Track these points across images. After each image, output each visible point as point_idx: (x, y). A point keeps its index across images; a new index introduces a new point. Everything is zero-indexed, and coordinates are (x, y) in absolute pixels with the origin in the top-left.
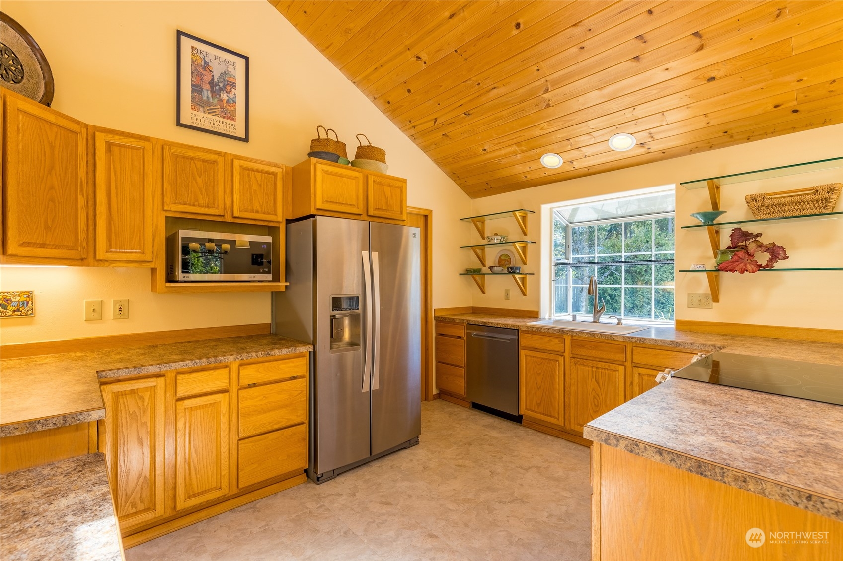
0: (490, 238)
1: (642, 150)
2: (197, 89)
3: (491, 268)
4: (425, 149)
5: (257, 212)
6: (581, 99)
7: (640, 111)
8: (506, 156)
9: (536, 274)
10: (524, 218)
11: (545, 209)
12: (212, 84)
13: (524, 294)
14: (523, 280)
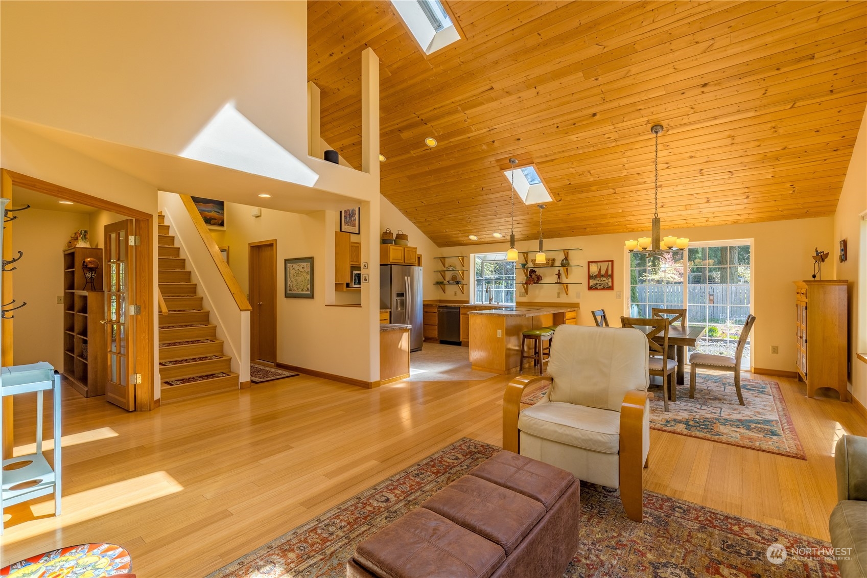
0: (449, 268)
1: (504, 238)
2: (346, 217)
3: (448, 281)
4: (419, 227)
6: (481, 222)
7: (500, 228)
8: (455, 234)
9: (468, 284)
10: (463, 260)
11: (472, 255)
12: (350, 215)
13: (463, 293)
14: (462, 287)
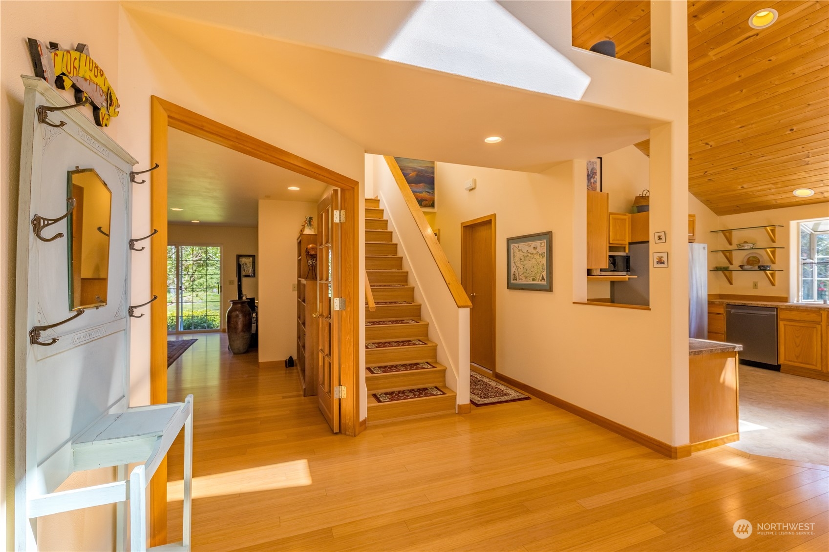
0: (742, 245)
3: (740, 266)
5: (618, 240)
8: (761, 190)
9: (785, 271)
10: (773, 231)
11: (794, 224)
13: (773, 284)
14: (772, 275)
